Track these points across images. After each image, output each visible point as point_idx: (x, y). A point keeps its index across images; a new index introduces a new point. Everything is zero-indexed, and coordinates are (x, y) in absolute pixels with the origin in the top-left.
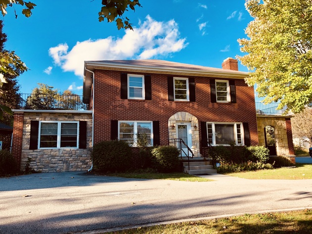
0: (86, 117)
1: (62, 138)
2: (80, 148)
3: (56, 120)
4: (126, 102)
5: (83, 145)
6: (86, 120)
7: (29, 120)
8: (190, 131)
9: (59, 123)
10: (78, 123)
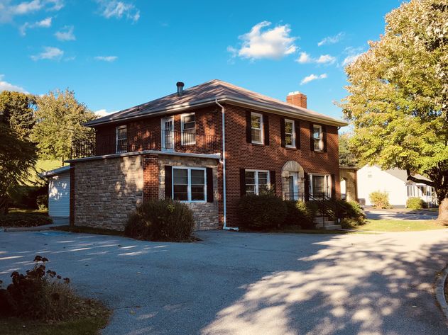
0: (211, 163)
1: (193, 189)
2: (208, 201)
3: (186, 165)
4: (250, 147)
5: (210, 199)
6: (212, 167)
7: (163, 165)
8: (296, 182)
9: (189, 169)
10: (205, 169)
